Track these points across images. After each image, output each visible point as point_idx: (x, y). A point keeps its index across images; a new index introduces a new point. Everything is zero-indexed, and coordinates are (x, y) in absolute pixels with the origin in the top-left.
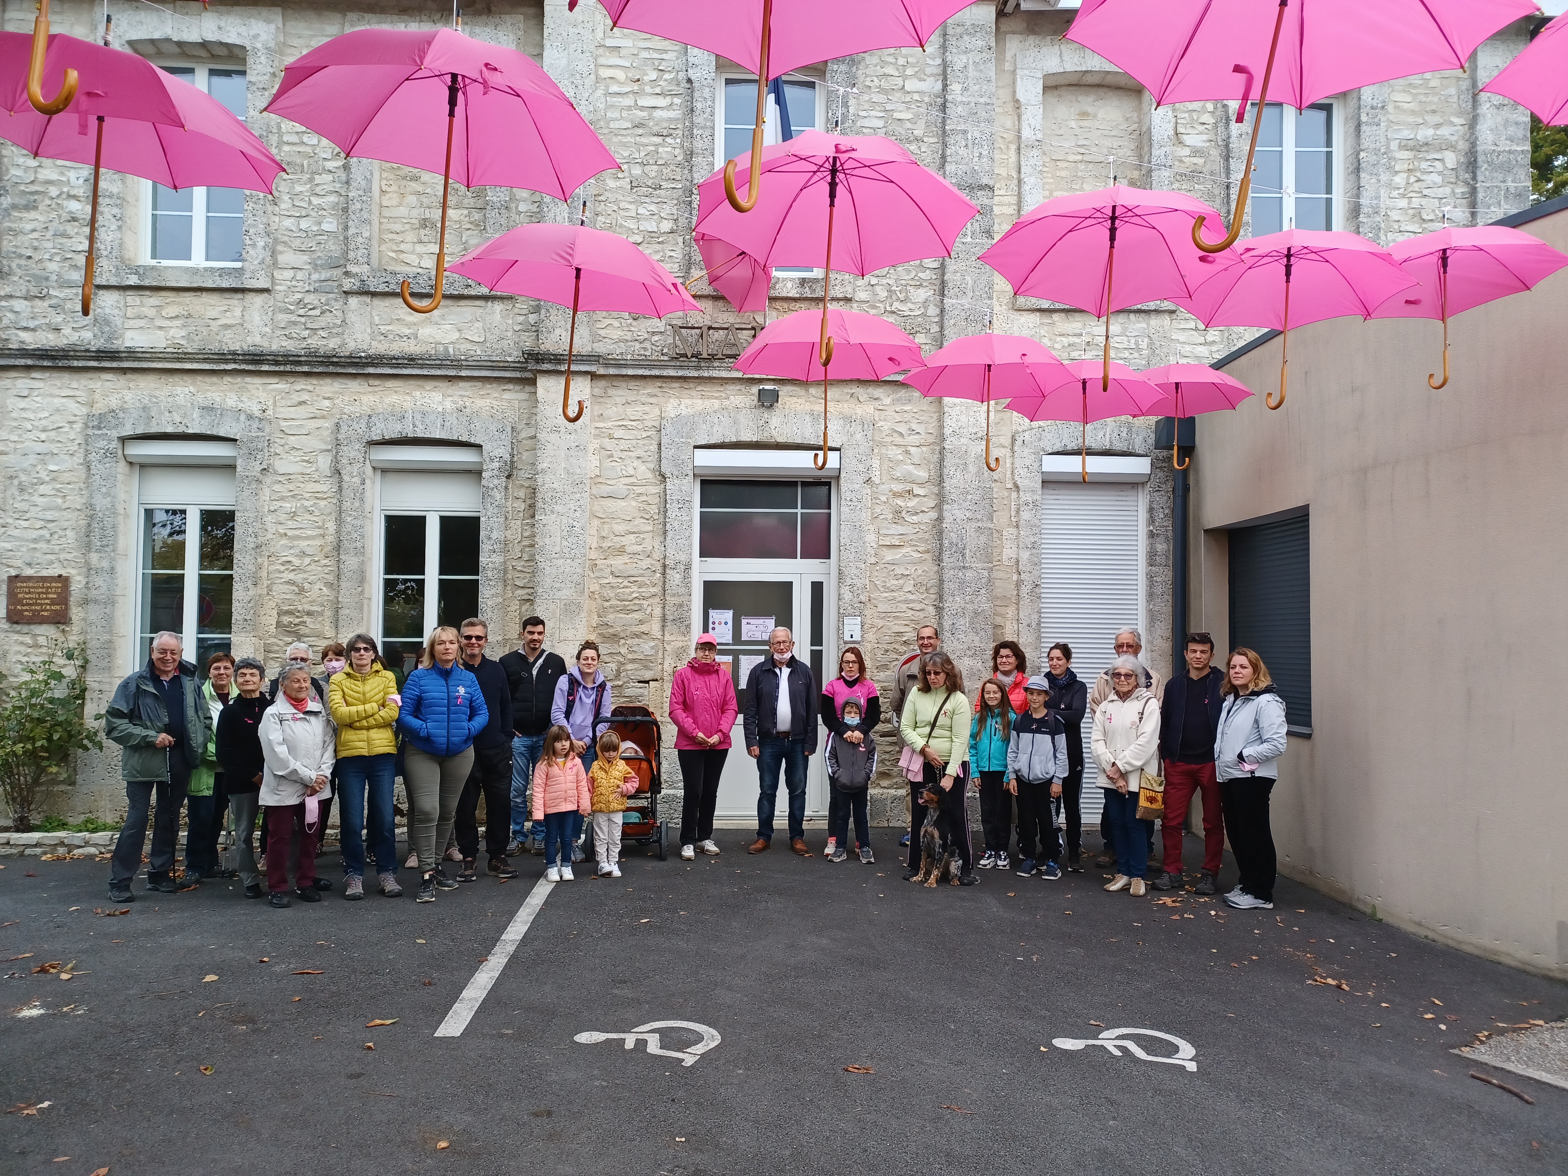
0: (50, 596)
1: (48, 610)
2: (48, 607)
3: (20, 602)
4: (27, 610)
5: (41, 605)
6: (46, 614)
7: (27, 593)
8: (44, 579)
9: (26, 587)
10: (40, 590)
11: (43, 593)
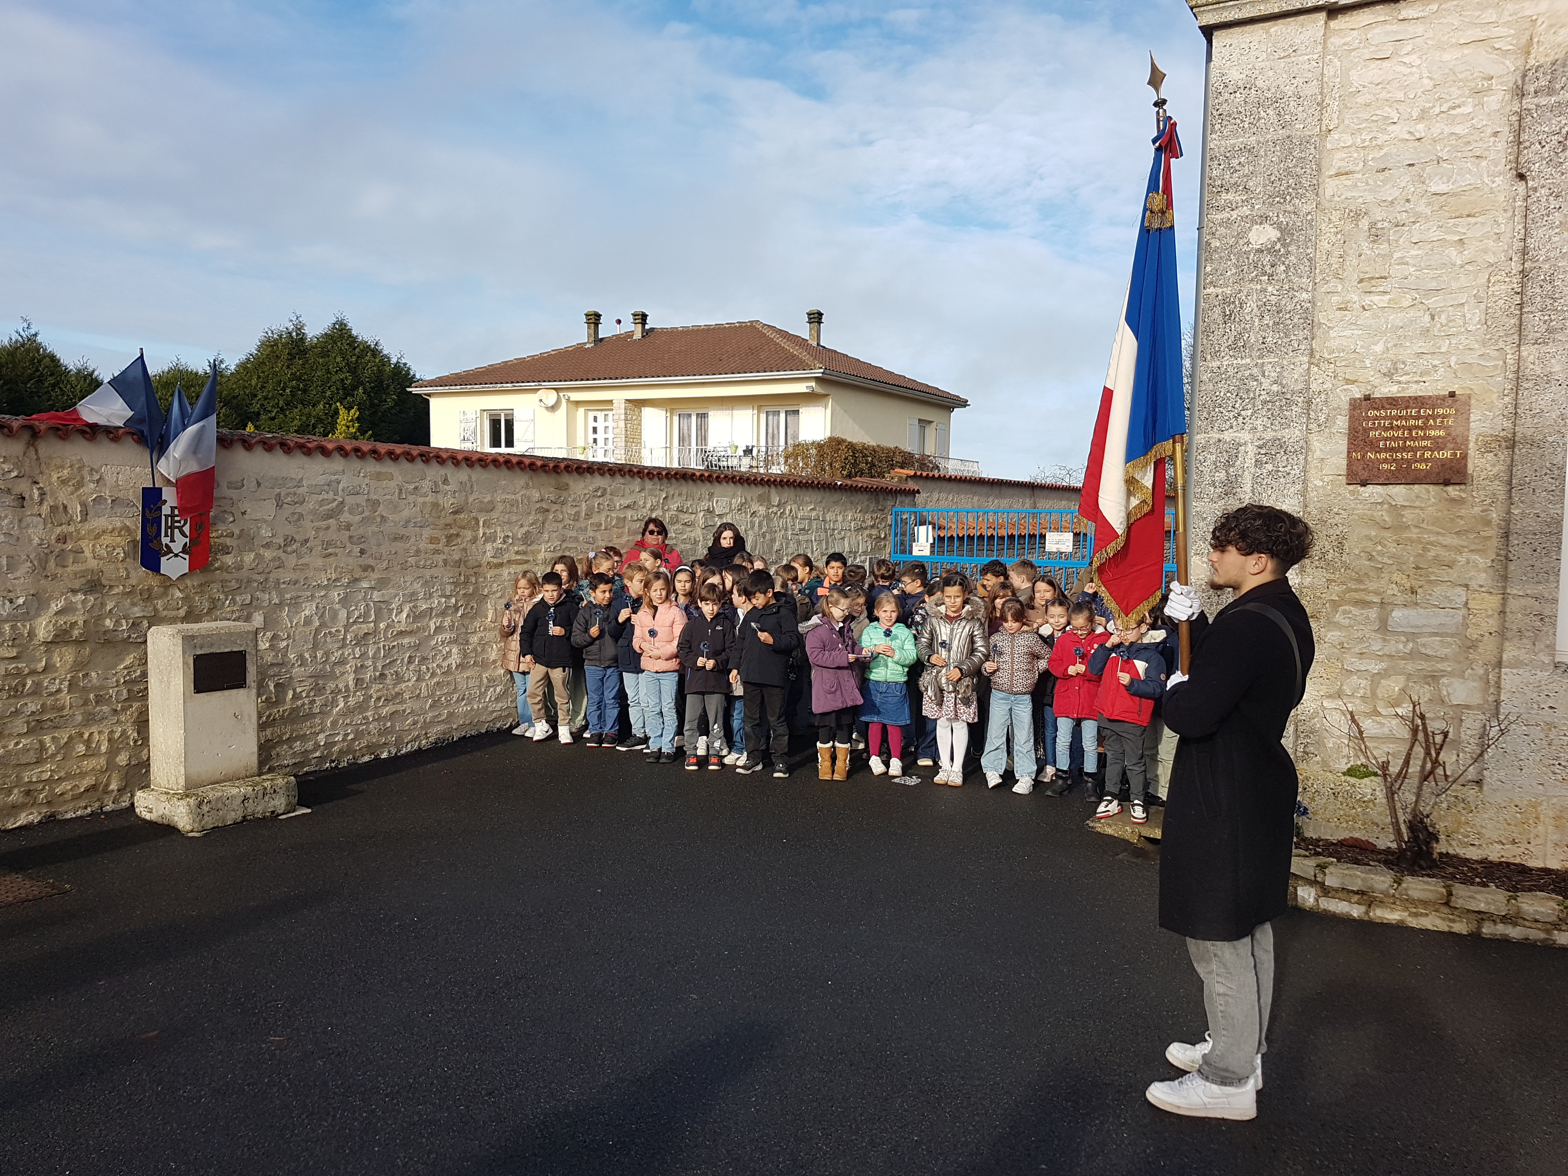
0: (1433, 433)
1: (1426, 461)
2: (1427, 455)
3: (1373, 445)
4: (1385, 461)
5: (1414, 450)
6: (1423, 466)
7: (1386, 429)
8: (1419, 402)
9: (1384, 418)
10: (1412, 422)
11: (1417, 427)
